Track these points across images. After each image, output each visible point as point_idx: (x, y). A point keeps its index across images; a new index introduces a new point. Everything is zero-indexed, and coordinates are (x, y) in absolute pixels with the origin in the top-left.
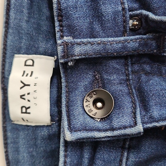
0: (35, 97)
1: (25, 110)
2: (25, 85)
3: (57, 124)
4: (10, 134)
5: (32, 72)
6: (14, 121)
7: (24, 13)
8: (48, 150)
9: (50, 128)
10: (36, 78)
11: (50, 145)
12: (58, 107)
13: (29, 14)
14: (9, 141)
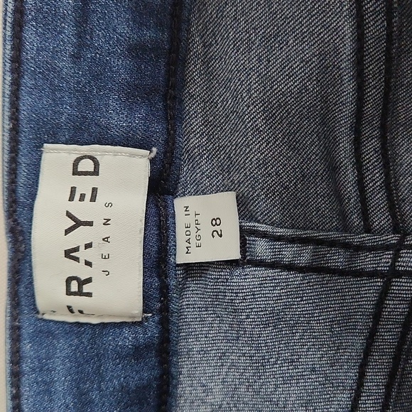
0: (105, 254)
1: (77, 286)
2: (79, 223)
3: (157, 318)
4: (31, 347)
5: (94, 190)
6: (43, 314)
7: (65, 33)
8: (132, 386)
9: (140, 329)
10: (109, 205)
11: (137, 372)
12: (159, 276)
13: (80, 37)
14: (25, 367)
